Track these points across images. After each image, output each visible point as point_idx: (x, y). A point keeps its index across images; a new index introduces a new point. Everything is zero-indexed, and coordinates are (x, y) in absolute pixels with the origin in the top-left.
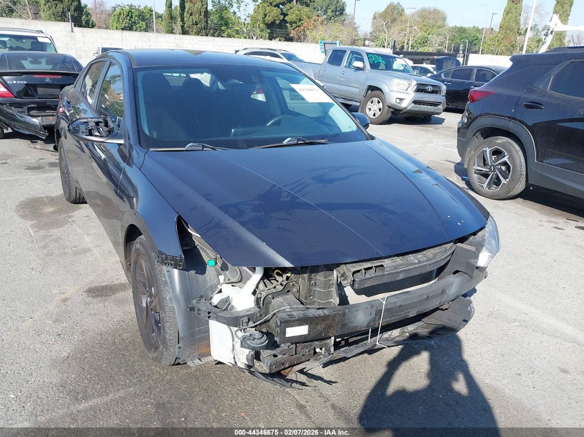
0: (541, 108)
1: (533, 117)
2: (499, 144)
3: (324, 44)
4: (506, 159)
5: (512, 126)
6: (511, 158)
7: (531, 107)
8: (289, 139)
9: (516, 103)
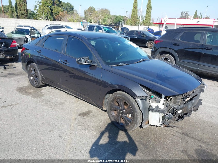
0: (178, 45)
1: (177, 48)
2: (166, 56)
3: (83, 23)
4: (169, 61)
5: (170, 51)
6: (171, 60)
7: (176, 45)
8: (142, 59)
9: (171, 44)
